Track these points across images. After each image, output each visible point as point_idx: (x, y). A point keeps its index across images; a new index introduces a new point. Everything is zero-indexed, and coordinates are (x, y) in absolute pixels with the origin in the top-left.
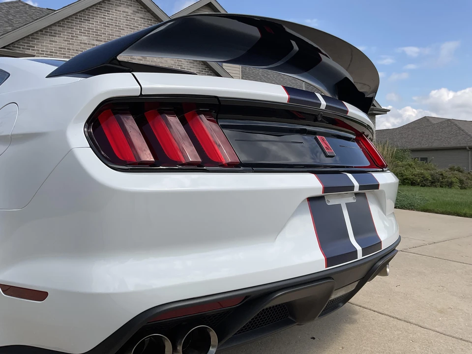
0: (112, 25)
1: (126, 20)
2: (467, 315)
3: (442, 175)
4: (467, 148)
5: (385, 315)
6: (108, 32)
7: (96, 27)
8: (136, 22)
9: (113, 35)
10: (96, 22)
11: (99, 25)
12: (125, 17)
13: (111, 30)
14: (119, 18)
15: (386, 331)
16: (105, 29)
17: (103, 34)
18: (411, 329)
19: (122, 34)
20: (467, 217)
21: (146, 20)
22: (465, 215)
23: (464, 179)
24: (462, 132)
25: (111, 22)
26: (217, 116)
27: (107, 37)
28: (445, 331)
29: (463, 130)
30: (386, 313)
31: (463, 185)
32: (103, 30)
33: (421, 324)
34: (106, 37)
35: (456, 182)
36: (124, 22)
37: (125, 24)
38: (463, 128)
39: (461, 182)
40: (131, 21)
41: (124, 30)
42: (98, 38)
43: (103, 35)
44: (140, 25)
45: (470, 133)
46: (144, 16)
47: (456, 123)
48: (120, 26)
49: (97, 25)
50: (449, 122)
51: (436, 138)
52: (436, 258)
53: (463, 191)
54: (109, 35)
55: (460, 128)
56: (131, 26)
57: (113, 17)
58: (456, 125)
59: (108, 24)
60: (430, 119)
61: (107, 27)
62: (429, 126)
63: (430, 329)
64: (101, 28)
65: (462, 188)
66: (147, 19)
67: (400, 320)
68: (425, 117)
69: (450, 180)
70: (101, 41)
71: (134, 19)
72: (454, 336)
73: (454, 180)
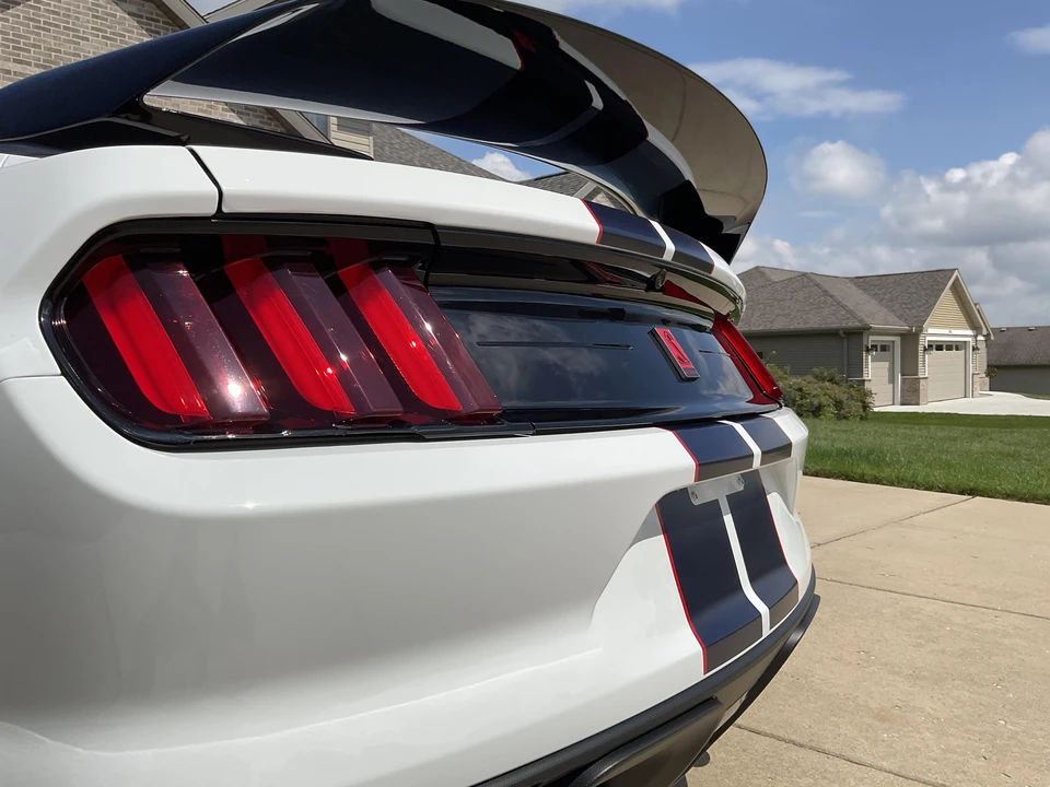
0: (56, 26)
1: (94, 16)
2: (935, 721)
3: (800, 390)
4: (841, 333)
5: (766, 735)
6: (45, 42)
7: (13, 29)
8: (120, 24)
9: (60, 51)
10: (13, 16)
11: (21, 24)
12: (89, 9)
13: (55, 38)
14: (75, 12)
15: (779, 778)
16: (39, 34)
17: (34, 46)
18: (831, 769)
19: (83, 50)
20: (866, 482)
21: (144, 20)
22: (862, 479)
23: (844, 397)
24: (830, 300)
25: (54, 19)
26: (427, 276)
27: (45, 54)
28: (902, 767)
29: (832, 296)
30: (766, 729)
31: (842, 412)
32: (32, 37)
33: (848, 754)
34: (40, 53)
35: (829, 405)
36: (88, 21)
37: (90, 25)
38: (832, 292)
39: (838, 404)
40: (106, 20)
41: (87, 40)
42: (19, 55)
43: (32, 50)
44: (129, 31)
45: (845, 303)
46: (139, 10)
47: (818, 280)
48: (79, 31)
49: (17, 23)
50: (806, 280)
51: (781, 312)
52: (831, 580)
53: (843, 425)
54: (50, 49)
55: (826, 293)
56: (106, 32)
57: (59, 7)
58: (818, 285)
59: (45, 23)
60: (767, 272)
61: (44, 29)
62: (765, 286)
63: (871, 766)
64: (28, 32)
65: (840, 417)
66: (147, 18)
67: (802, 746)
68: (757, 267)
69: (816, 402)
70: (29, 64)
71: (115, 16)
72: (925, 778)
73: (824, 400)
